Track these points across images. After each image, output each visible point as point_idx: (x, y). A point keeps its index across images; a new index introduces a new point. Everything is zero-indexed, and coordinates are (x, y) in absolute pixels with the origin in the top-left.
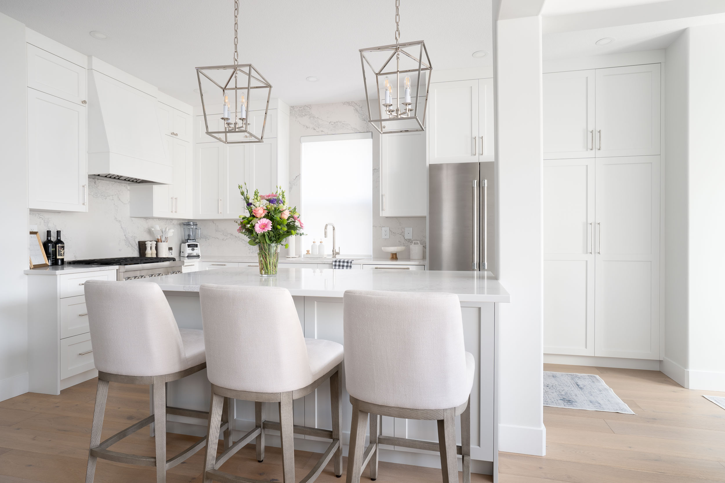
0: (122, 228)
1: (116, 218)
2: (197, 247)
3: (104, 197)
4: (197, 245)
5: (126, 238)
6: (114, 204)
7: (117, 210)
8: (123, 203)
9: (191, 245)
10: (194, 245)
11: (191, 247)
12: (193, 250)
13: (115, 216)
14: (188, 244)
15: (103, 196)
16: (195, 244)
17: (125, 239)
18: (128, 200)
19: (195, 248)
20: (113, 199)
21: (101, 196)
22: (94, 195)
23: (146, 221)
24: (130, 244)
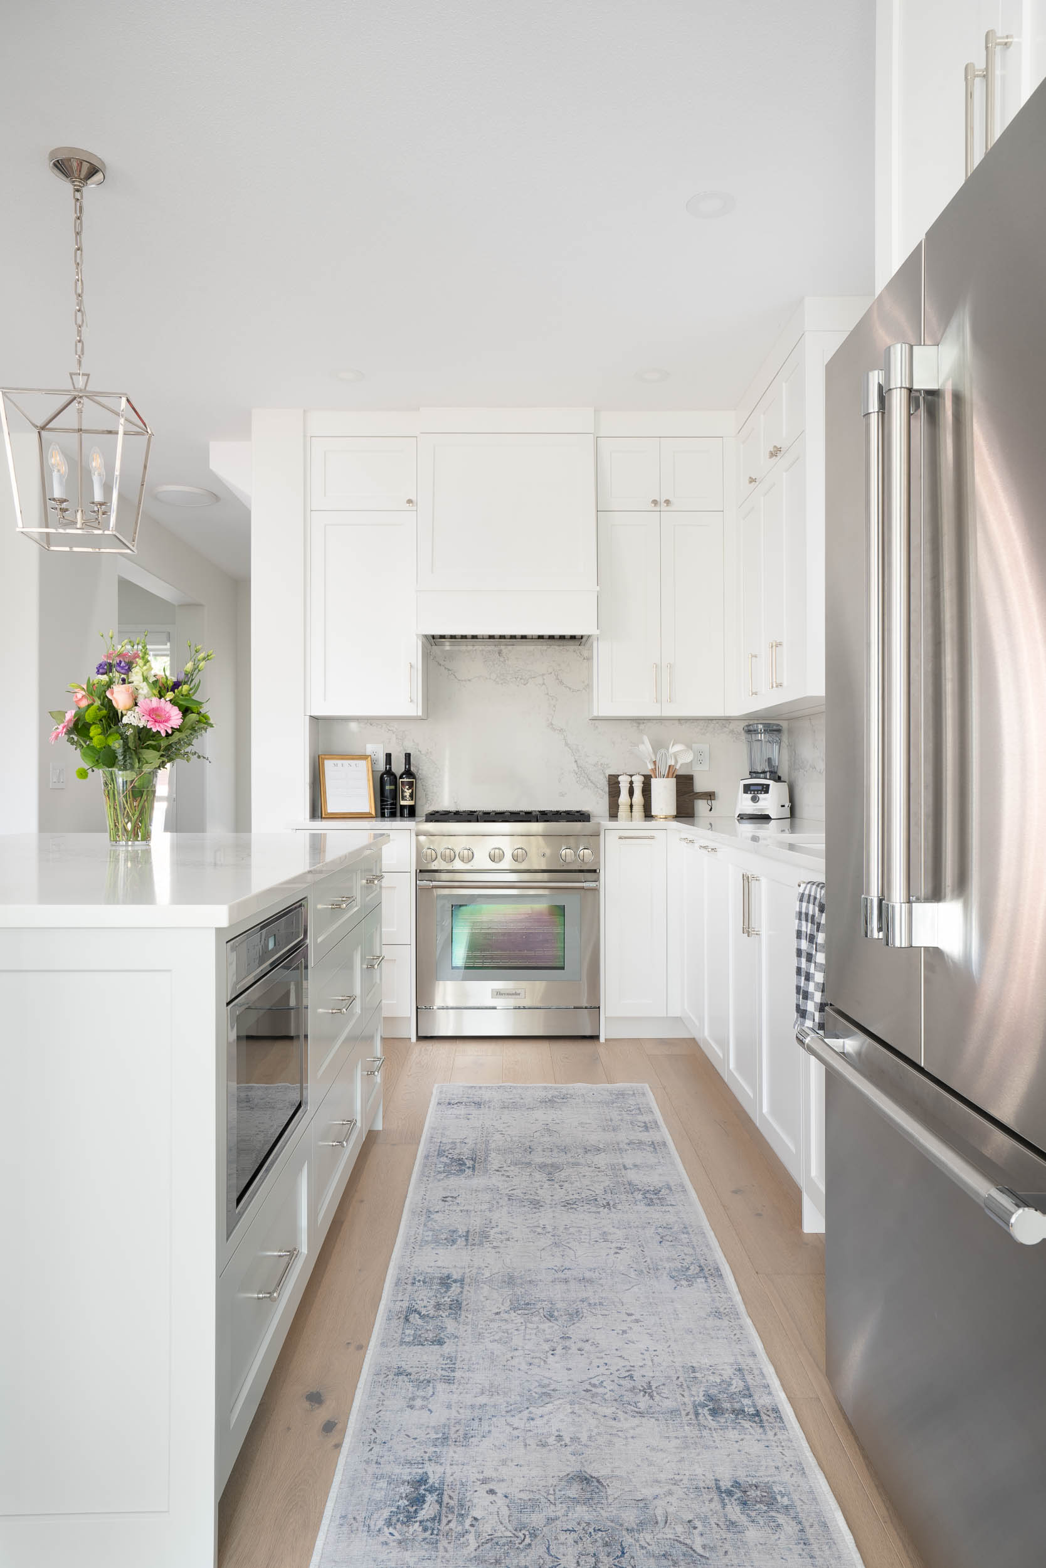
0: (567, 744)
1: (552, 724)
2: (767, 792)
3: (522, 681)
4: (768, 786)
5: (578, 767)
6: (548, 694)
7: (554, 706)
8: (570, 689)
9: (752, 788)
10: (760, 788)
11: (751, 791)
12: (754, 799)
13: (548, 720)
14: (744, 785)
15: (518, 679)
16: (762, 785)
17: (576, 769)
18: (583, 682)
19: (762, 796)
20: (544, 684)
21: (514, 679)
22: (497, 680)
23: (638, 727)
24: (591, 782)
